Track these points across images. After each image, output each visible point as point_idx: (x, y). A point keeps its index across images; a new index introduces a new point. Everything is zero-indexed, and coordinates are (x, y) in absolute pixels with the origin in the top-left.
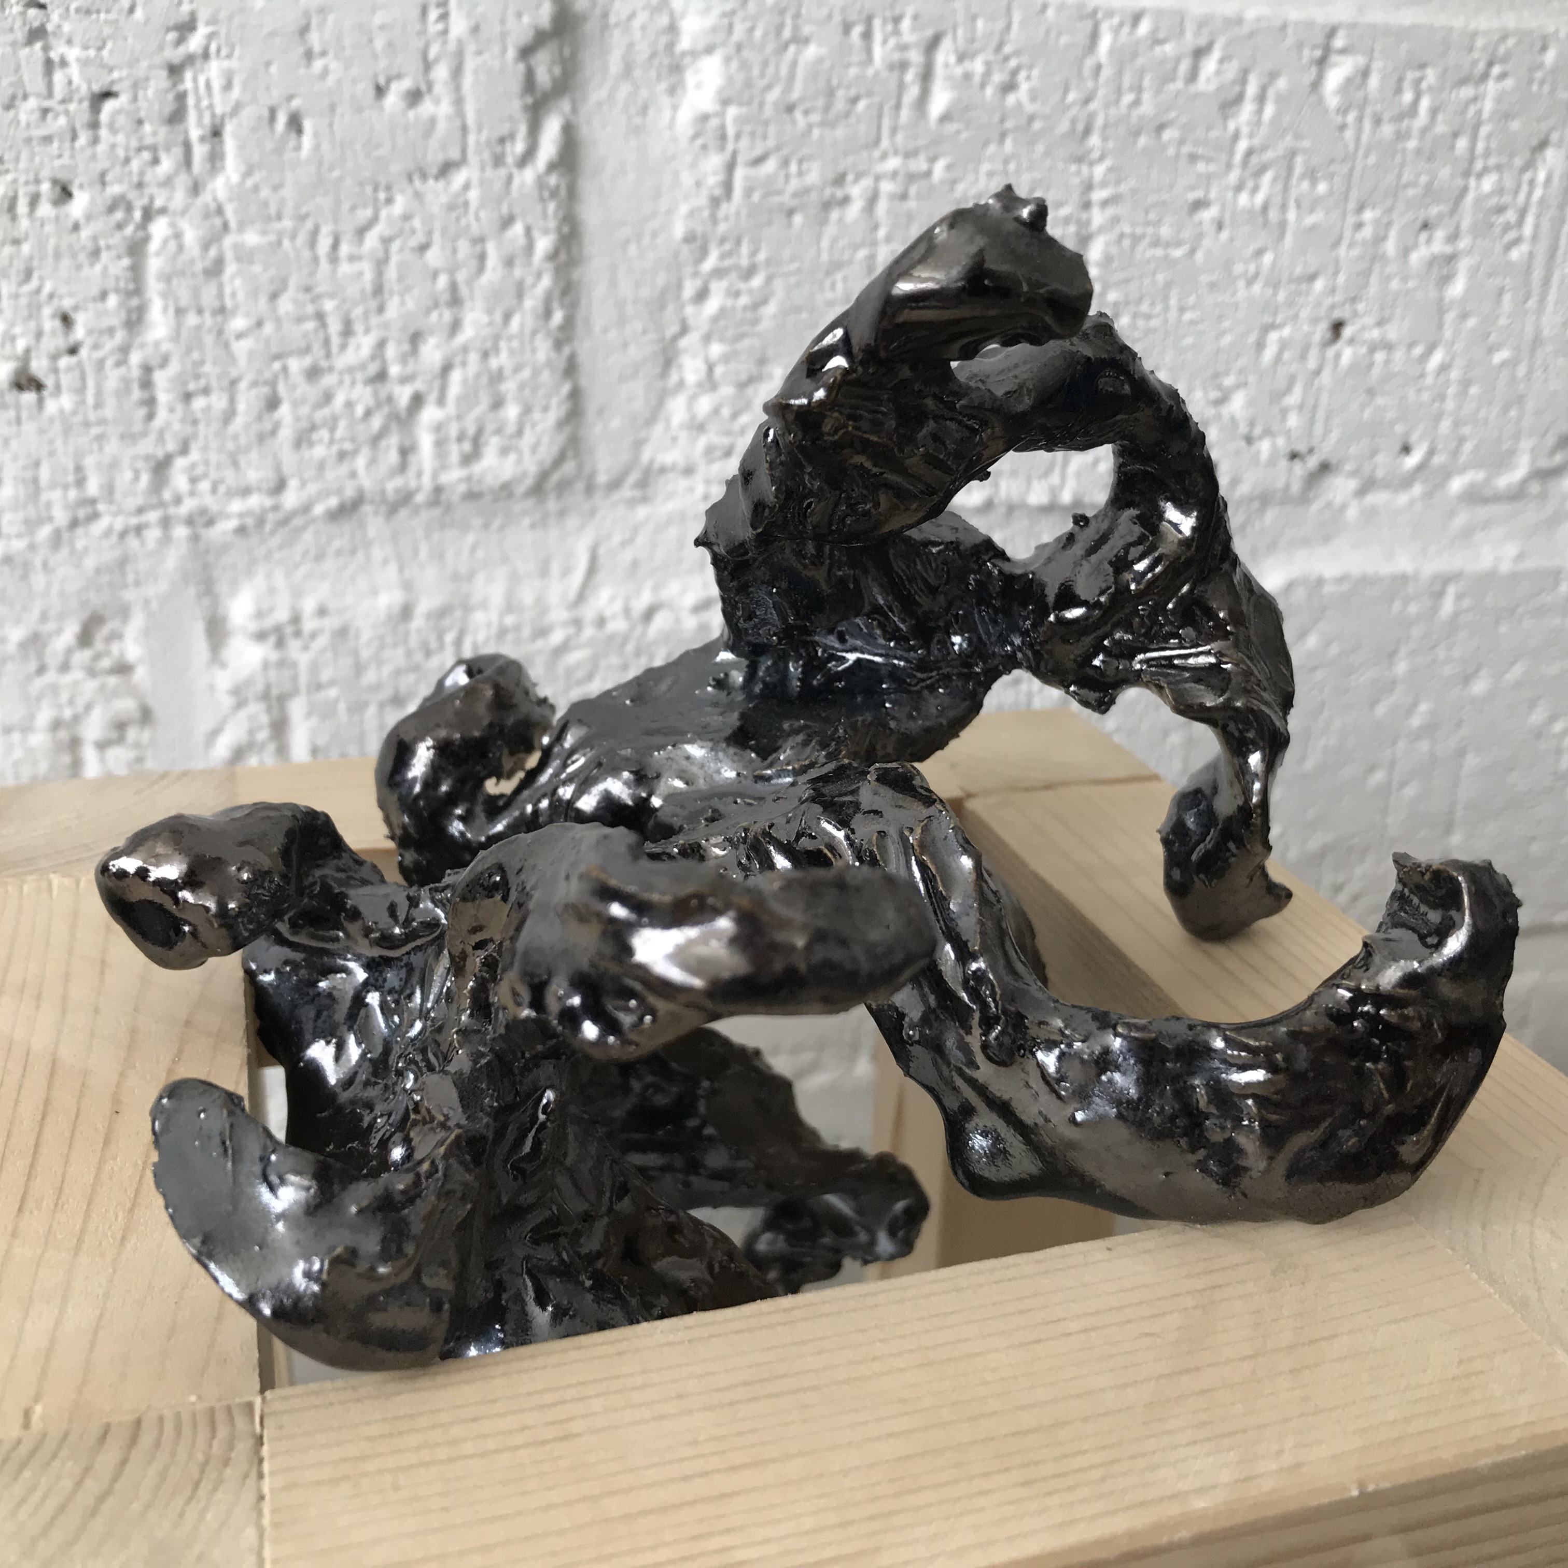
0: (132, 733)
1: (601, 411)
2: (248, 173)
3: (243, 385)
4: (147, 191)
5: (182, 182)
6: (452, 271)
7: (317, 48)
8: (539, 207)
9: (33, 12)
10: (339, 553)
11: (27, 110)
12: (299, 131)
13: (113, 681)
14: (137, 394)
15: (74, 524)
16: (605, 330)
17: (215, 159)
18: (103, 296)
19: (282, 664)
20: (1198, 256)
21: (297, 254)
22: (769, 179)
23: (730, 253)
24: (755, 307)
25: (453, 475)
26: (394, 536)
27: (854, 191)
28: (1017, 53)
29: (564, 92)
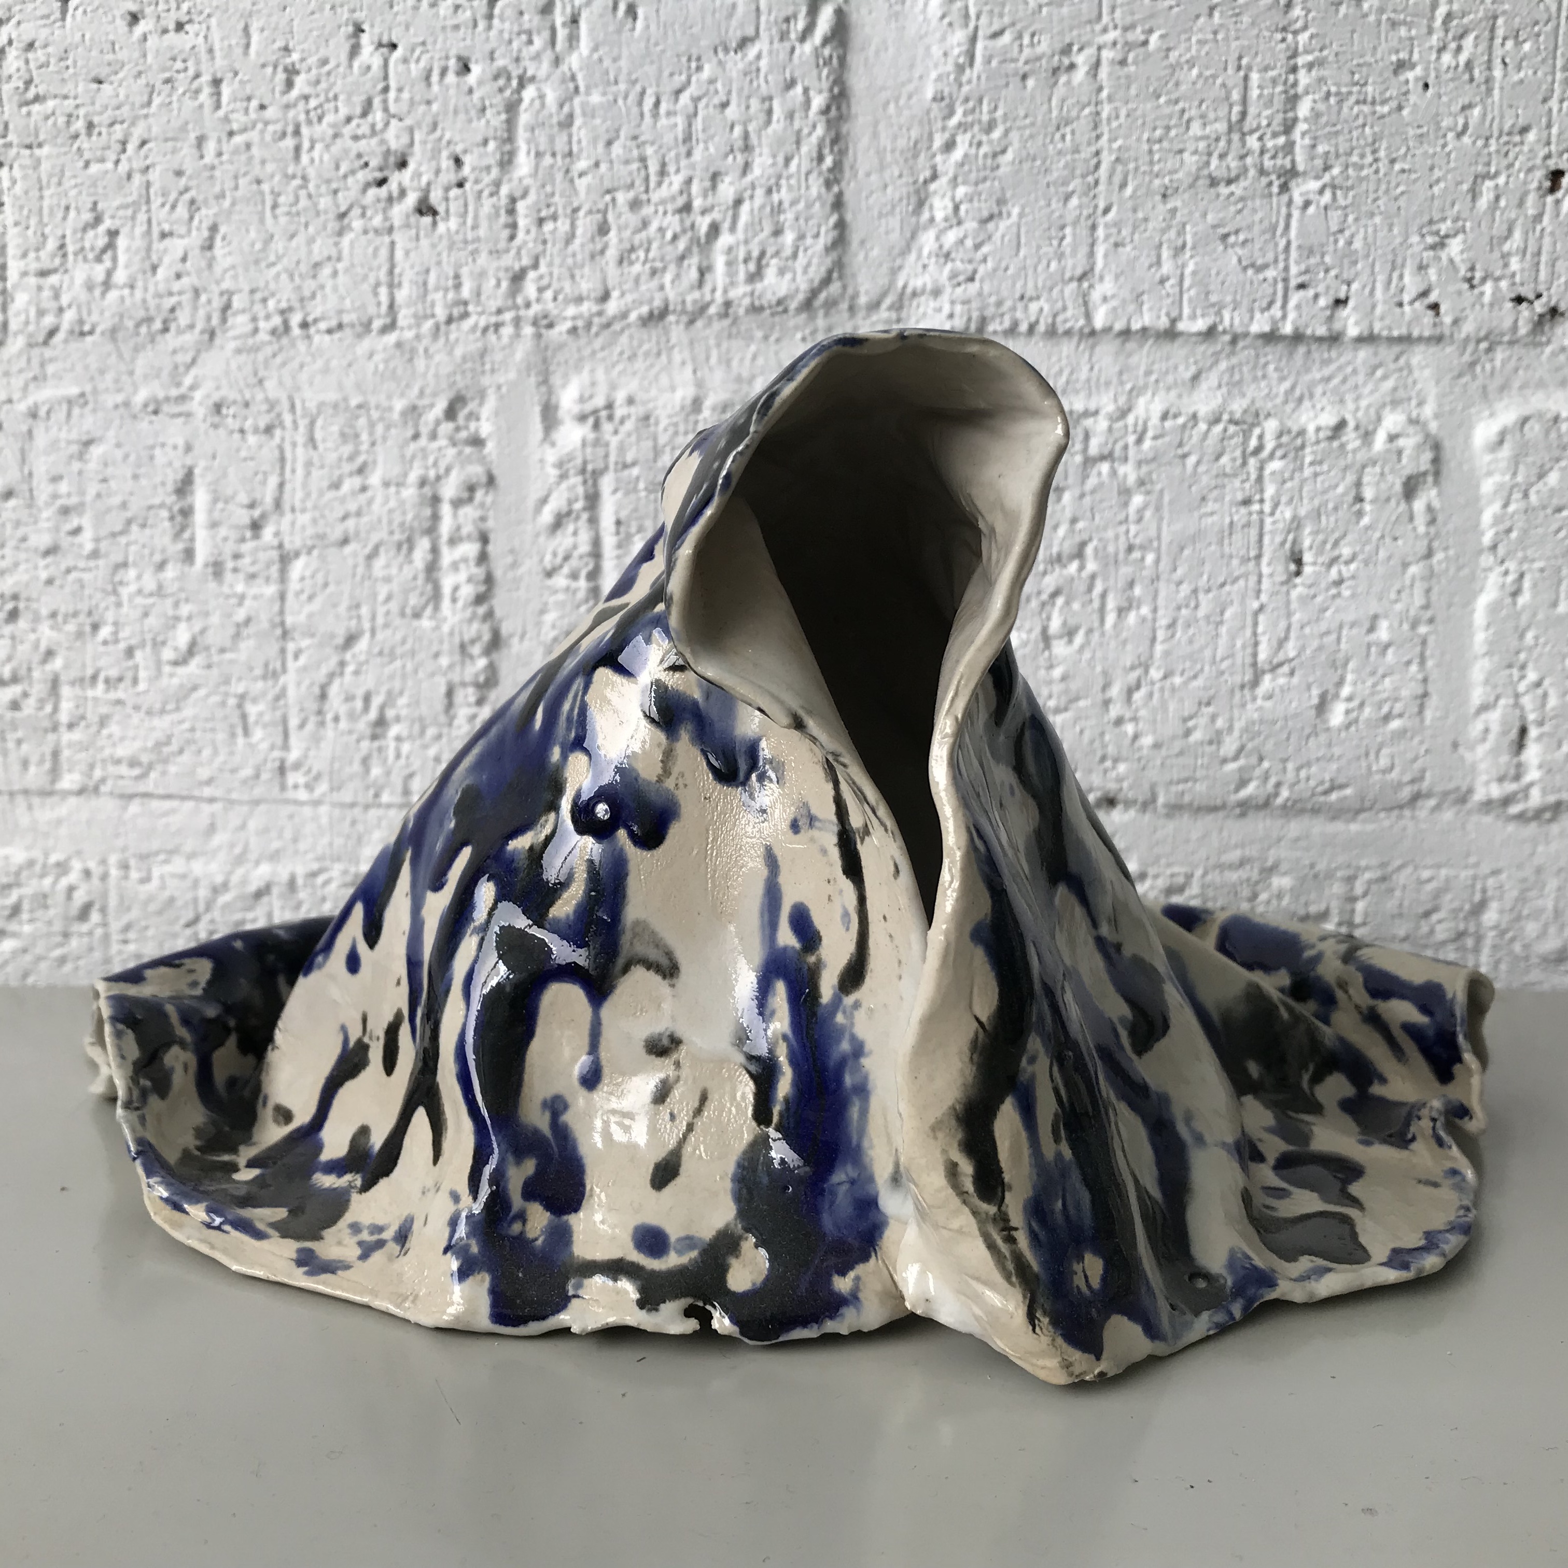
0: (479, 495)
1: (863, 242)
2: (595, 49)
3: (581, 214)
4: (522, 64)
5: (548, 57)
6: (745, 124)
8: (815, 72)
10: (647, 354)
11: (445, 7)
12: (635, 18)
13: (468, 450)
14: (503, 218)
15: (450, 320)
16: (868, 175)
17: (573, 40)
18: (485, 142)
19: (597, 443)
20: (1405, 112)
21: (628, 110)
22: (1006, 49)
23: (973, 111)
24: (995, 155)
25: (740, 291)
26: (692, 343)
27: (1079, 59)
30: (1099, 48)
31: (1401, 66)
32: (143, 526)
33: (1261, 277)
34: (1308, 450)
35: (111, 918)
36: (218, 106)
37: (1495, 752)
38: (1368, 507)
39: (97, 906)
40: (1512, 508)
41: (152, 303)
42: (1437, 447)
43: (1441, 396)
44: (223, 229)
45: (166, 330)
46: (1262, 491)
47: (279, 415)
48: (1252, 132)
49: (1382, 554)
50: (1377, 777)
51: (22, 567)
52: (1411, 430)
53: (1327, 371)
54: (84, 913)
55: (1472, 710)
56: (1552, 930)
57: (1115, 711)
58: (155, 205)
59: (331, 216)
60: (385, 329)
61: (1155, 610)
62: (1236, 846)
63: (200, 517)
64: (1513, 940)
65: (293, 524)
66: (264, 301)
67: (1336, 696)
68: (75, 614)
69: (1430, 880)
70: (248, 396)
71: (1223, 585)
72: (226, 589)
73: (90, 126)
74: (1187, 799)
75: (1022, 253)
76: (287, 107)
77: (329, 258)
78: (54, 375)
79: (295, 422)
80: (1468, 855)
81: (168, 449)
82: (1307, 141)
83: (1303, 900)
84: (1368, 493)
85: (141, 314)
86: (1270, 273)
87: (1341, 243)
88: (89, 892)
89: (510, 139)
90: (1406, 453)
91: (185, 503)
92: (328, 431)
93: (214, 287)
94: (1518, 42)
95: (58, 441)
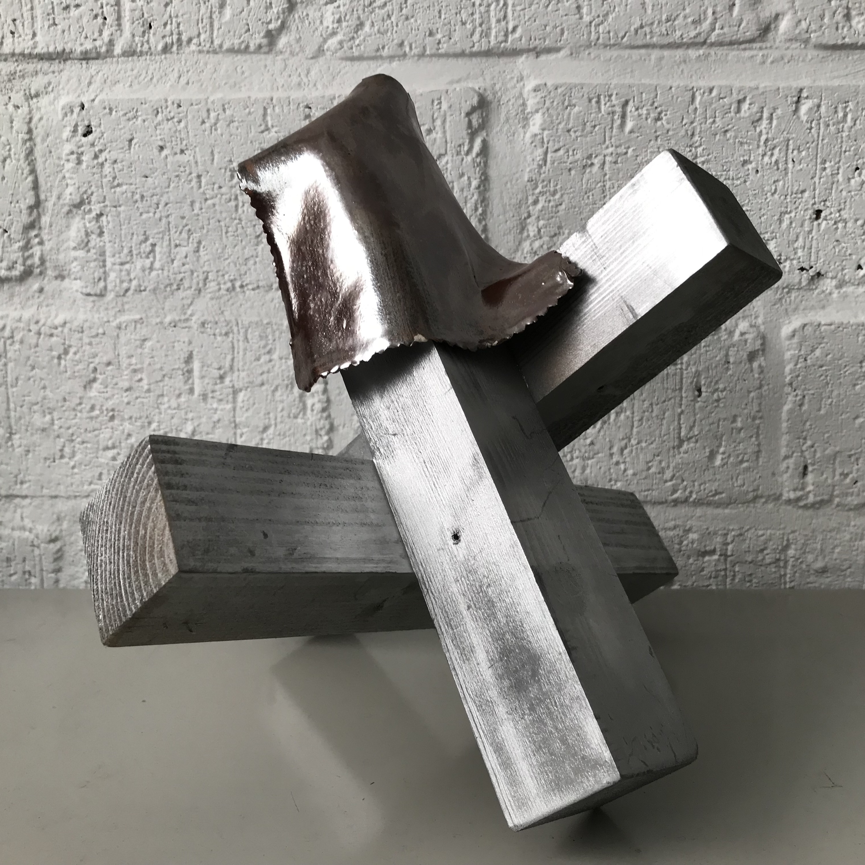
8: (473, 170)
9: (307, 110)
16: (499, 216)
20: (748, 184)
22: (561, 158)
23: (546, 186)
24: (557, 206)
27: (596, 161)
28: (660, 106)
29: (483, 129)
30: (605, 156)
31: (745, 162)
32: (171, 378)
36: (200, 187)
37: (792, 477)
38: (731, 366)
40: (798, 366)
41: (172, 277)
42: (764, 338)
43: (766, 314)
44: (203, 243)
45: (179, 289)
47: (231, 327)
49: (738, 388)
50: (737, 489)
51: (116, 396)
52: (751, 330)
55: (782, 458)
56: (820, 558)
57: (615, 459)
58: (172, 232)
59: (253, 237)
61: (633, 413)
62: (672, 520)
63: (196, 373)
64: (801, 563)
65: (238, 376)
66: (223, 275)
67: (717, 452)
68: (140, 418)
69: (763, 535)
70: (217, 319)
71: (664, 401)
72: (208, 406)
73: (142, 197)
74: (649, 498)
76: (232, 187)
77: (252, 256)
78: (128, 310)
79: (238, 330)
80: (780, 524)
81: (181, 343)
83: (703, 544)
84: (731, 360)
85: (167, 282)
90: (749, 341)
91: (189, 367)
92: (254, 334)
93: (200, 269)
94: (800, 152)
95: (131, 339)
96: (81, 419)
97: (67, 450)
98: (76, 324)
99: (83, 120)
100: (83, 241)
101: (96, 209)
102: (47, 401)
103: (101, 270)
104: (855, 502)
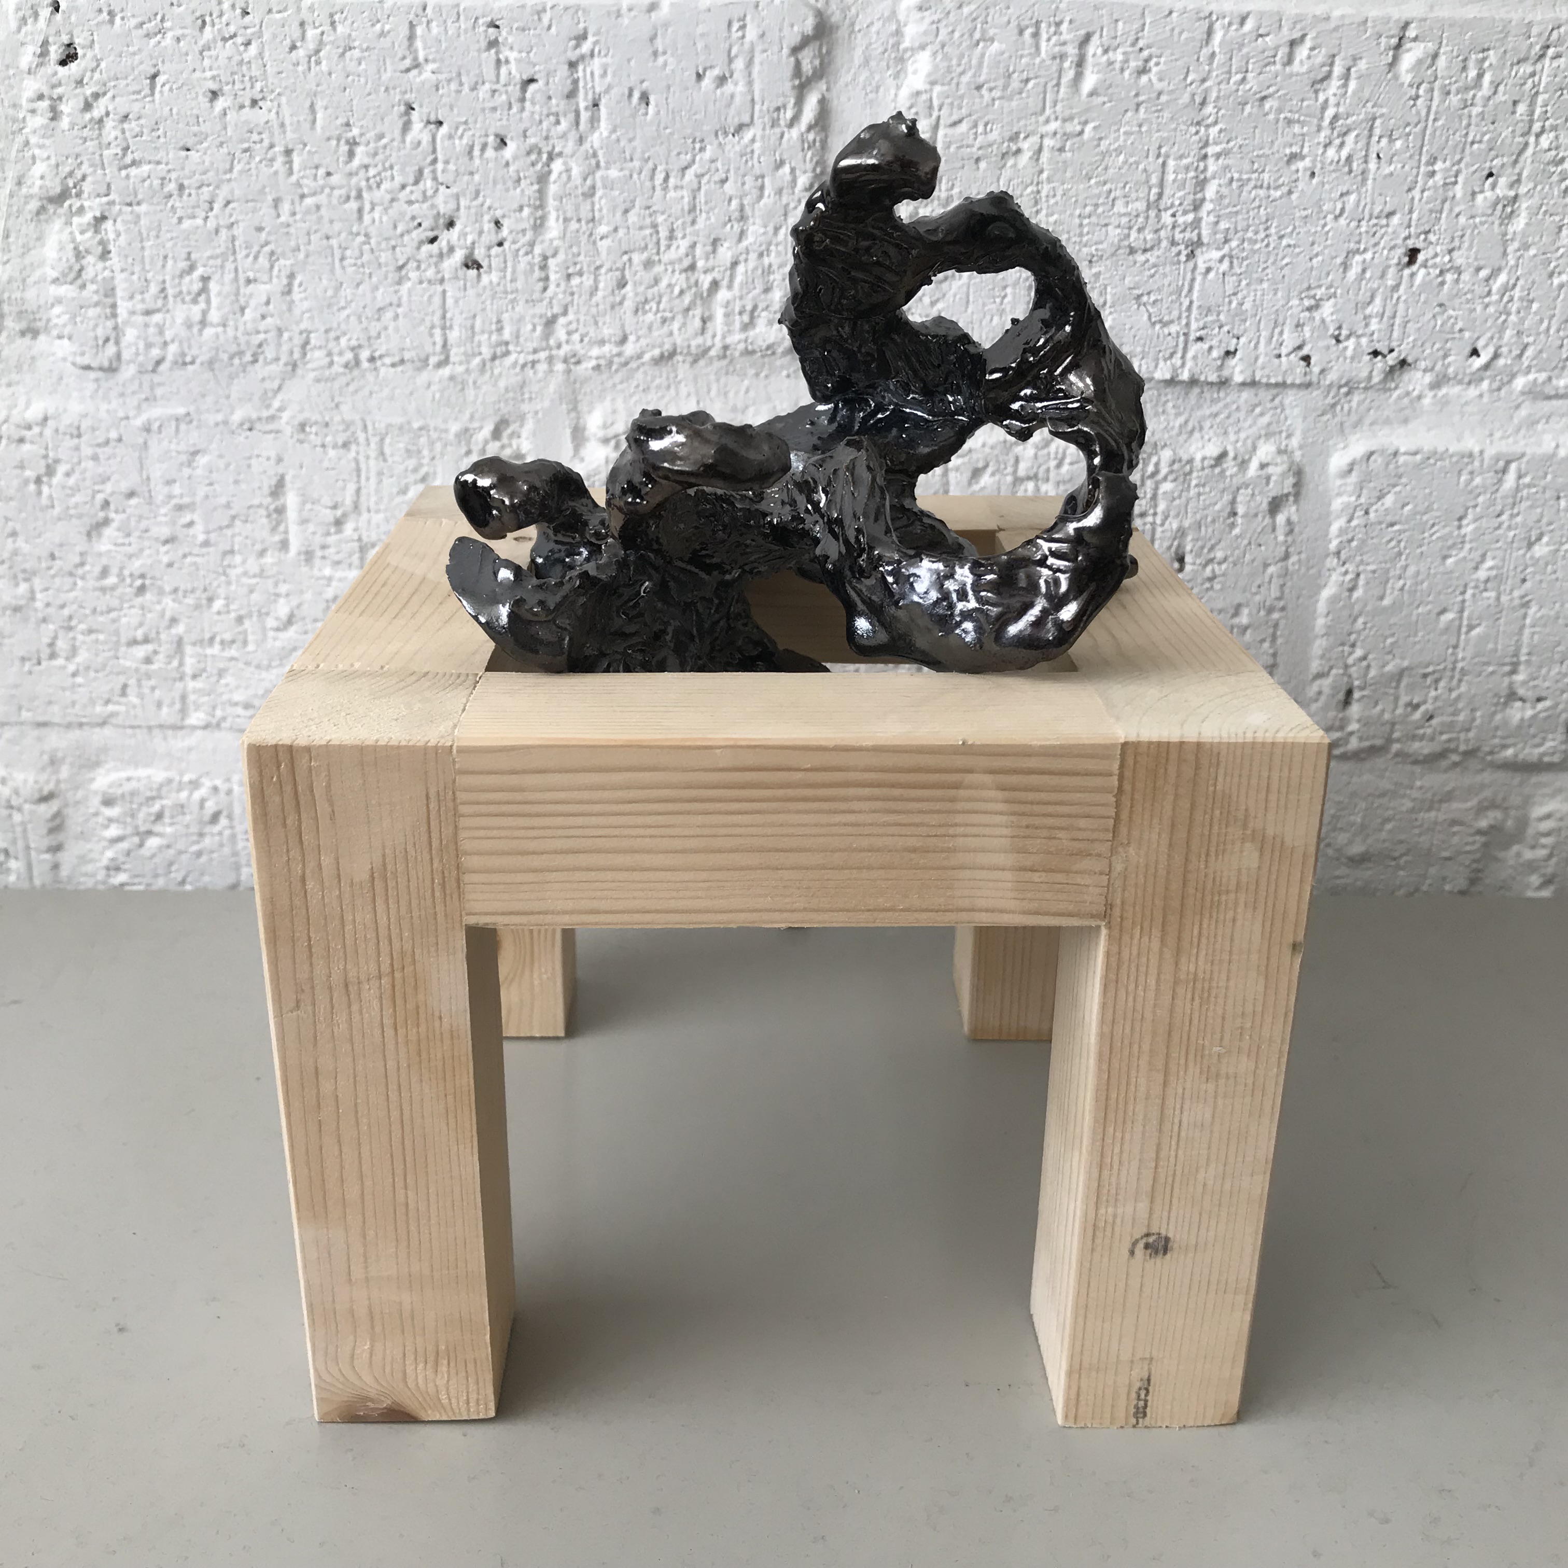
2: (614, 131)
3: (603, 271)
4: (551, 142)
5: (573, 136)
6: (741, 198)
7: (660, 50)
8: (801, 155)
9: (491, 30)
10: (659, 387)
11: (484, 91)
12: (647, 103)
14: (537, 274)
15: (494, 358)
17: (594, 121)
18: (521, 209)
20: (1294, 197)
21: (642, 184)
22: (963, 136)
25: (735, 338)
26: (695, 379)
27: (1025, 145)
28: (1149, 47)
29: (821, 77)
30: (1042, 137)
31: (1293, 157)
32: (246, 521)
33: (1166, 331)
34: (1195, 474)
35: (236, 823)
36: (290, 172)
37: (1326, 707)
38: (1239, 520)
39: (225, 813)
40: (1354, 523)
41: (243, 339)
42: (1299, 473)
43: (1305, 432)
44: (299, 279)
45: (255, 361)
46: (1156, 506)
47: (354, 433)
48: (1166, 210)
49: (1248, 557)
51: (147, 552)
52: (1279, 460)
53: (1215, 409)
54: (215, 818)
55: (1310, 677)
56: (1359, 838)
58: (240, 256)
59: (392, 268)
60: (440, 365)
63: (292, 514)
65: (369, 522)
66: (337, 338)
68: (193, 591)
70: (327, 417)
72: (316, 572)
73: (181, 187)
75: (970, 310)
76: (350, 174)
77: (391, 304)
78: (162, 398)
79: (367, 439)
81: (263, 460)
82: (1212, 219)
84: (1241, 510)
85: (233, 348)
86: (1174, 328)
87: (1234, 305)
88: (217, 803)
89: (541, 206)
90: (1273, 478)
91: (279, 503)
92: (395, 446)
93: (294, 327)
94: (1391, 140)
95: (168, 451)
96: (84, 590)
97: (61, 644)
98: (66, 420)
99: (58, 33)
100: (71, 268)
101: (94, 206)
102: (19, 558)
103: (110, 324)
104: (1426, 751)
